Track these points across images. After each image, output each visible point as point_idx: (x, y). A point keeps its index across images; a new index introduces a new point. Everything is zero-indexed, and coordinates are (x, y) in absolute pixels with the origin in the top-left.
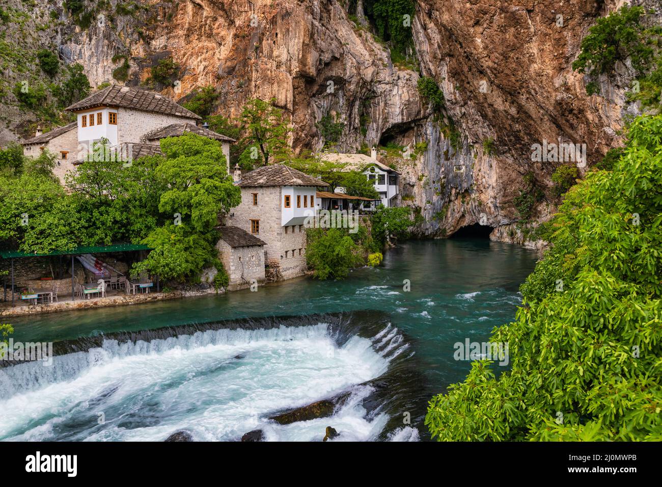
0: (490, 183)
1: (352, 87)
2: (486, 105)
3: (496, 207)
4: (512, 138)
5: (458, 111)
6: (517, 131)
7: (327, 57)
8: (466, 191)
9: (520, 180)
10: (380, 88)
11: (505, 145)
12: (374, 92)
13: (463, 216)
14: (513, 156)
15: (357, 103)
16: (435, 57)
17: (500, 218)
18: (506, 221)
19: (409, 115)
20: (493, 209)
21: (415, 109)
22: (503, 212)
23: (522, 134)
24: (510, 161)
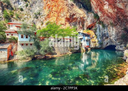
0: (113, 34)
1: (79, 19)
2: (108, 13)
3: (115, 40)
4: (117, 19)
5: (103, 18)
6: (119, 16)
7: (72, 14)
8: (107, 37)
9: (122, 31)
10: (85, 19)
11: (116, 22)
12: (84, 20)
13: (107, 43)
14: (119, 25)
15: (81, 22)
16: (96, 8)
17: (117, 43)
18: (119, 44)
19: (92, 23)
20: (114, 41)
21: (93, 21)
22: (117, 41)
23: (120, 17)
24: (119, 27)
